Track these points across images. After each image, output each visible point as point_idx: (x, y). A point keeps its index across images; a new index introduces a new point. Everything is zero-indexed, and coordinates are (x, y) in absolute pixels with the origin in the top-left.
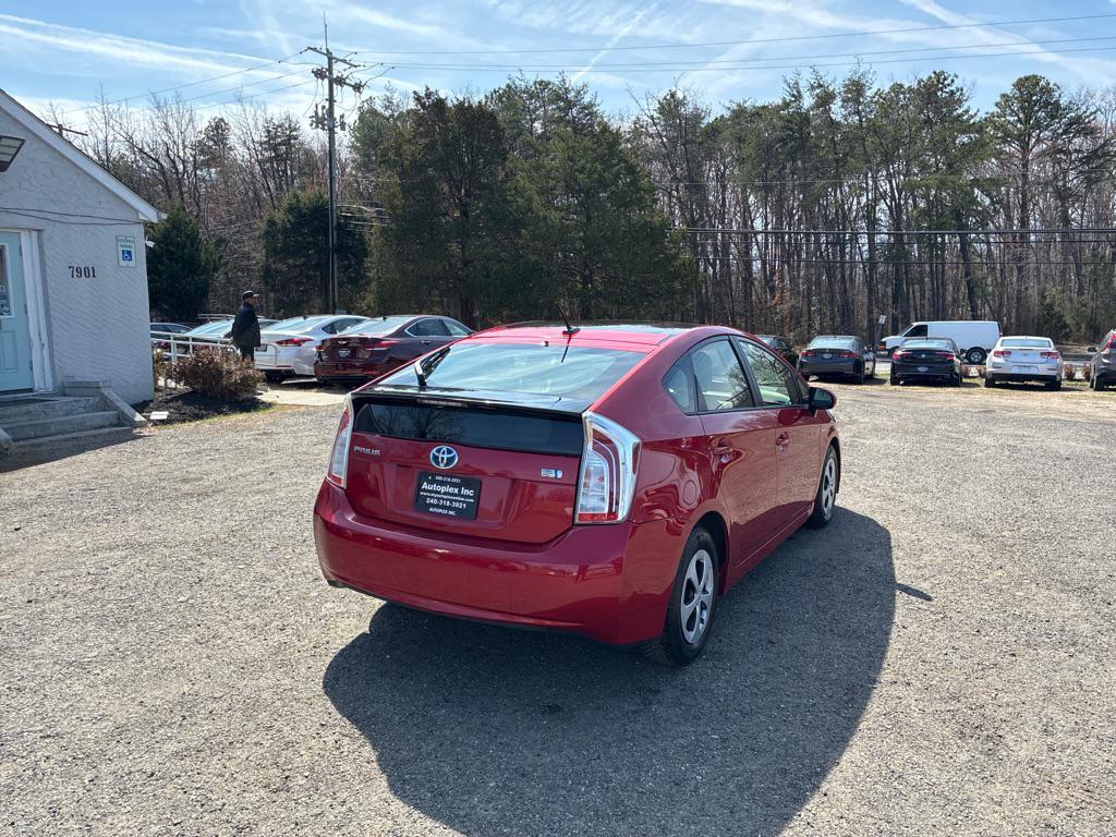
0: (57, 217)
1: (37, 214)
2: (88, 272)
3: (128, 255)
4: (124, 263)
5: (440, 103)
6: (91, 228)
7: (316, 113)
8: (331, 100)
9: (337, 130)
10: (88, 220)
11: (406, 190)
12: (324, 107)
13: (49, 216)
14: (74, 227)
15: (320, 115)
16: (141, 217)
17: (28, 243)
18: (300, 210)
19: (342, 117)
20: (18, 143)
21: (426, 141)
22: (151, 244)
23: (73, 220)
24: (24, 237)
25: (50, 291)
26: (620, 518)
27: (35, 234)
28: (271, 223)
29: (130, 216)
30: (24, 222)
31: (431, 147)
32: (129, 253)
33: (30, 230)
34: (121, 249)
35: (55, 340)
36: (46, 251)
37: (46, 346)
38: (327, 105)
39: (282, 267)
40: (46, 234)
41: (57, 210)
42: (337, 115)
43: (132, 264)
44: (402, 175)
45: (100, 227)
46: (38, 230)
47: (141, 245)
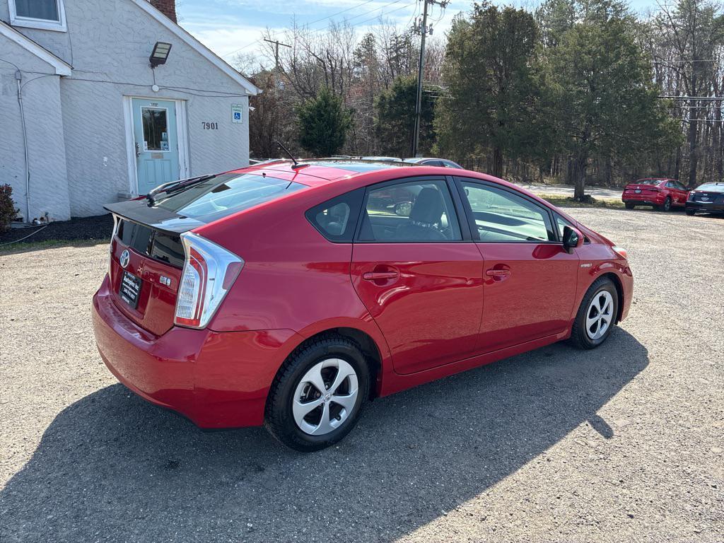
0: (195, 92)
1: (185, 90)
2: (213, 126)
3: (238, 116)
4: (235, 121)
5: (493, 10)
6: (217, 99)
7: (415, 24)
8: (425, 15)
9: (427, 34)
10: (215, 94)
11: (463, 73)
12: (420, 20)
13: (191, 91)
14: (206, 98)
15: (417, 25)
16: (247, 92)
17: (180, 107)
18: (401, 88)
19: (431, 25)
20: (168, 47)
21: (480, 38)
22: (253, 109)
23: (206, 94)
24: (177, 103)
25: (190, 136)
26: (200, 326)
27: (183, 102)
28: (383, 98)
29: (241, 92)
30: (176, 95)
31: (483, 42)
32: (239, 114)
33: (181, 100)
34: (234, 112)
35: (193, 166)
36: (189, 113)
37: (188, 170)
38: (422, 18)
39: (388, 126)
40: (189, 103)
41: (196, 88)
42: (428, 24)
43: (240, 121)
44: (462, 62)
45: (222, 99)
46: (186, 100)
47: (246, 109)
